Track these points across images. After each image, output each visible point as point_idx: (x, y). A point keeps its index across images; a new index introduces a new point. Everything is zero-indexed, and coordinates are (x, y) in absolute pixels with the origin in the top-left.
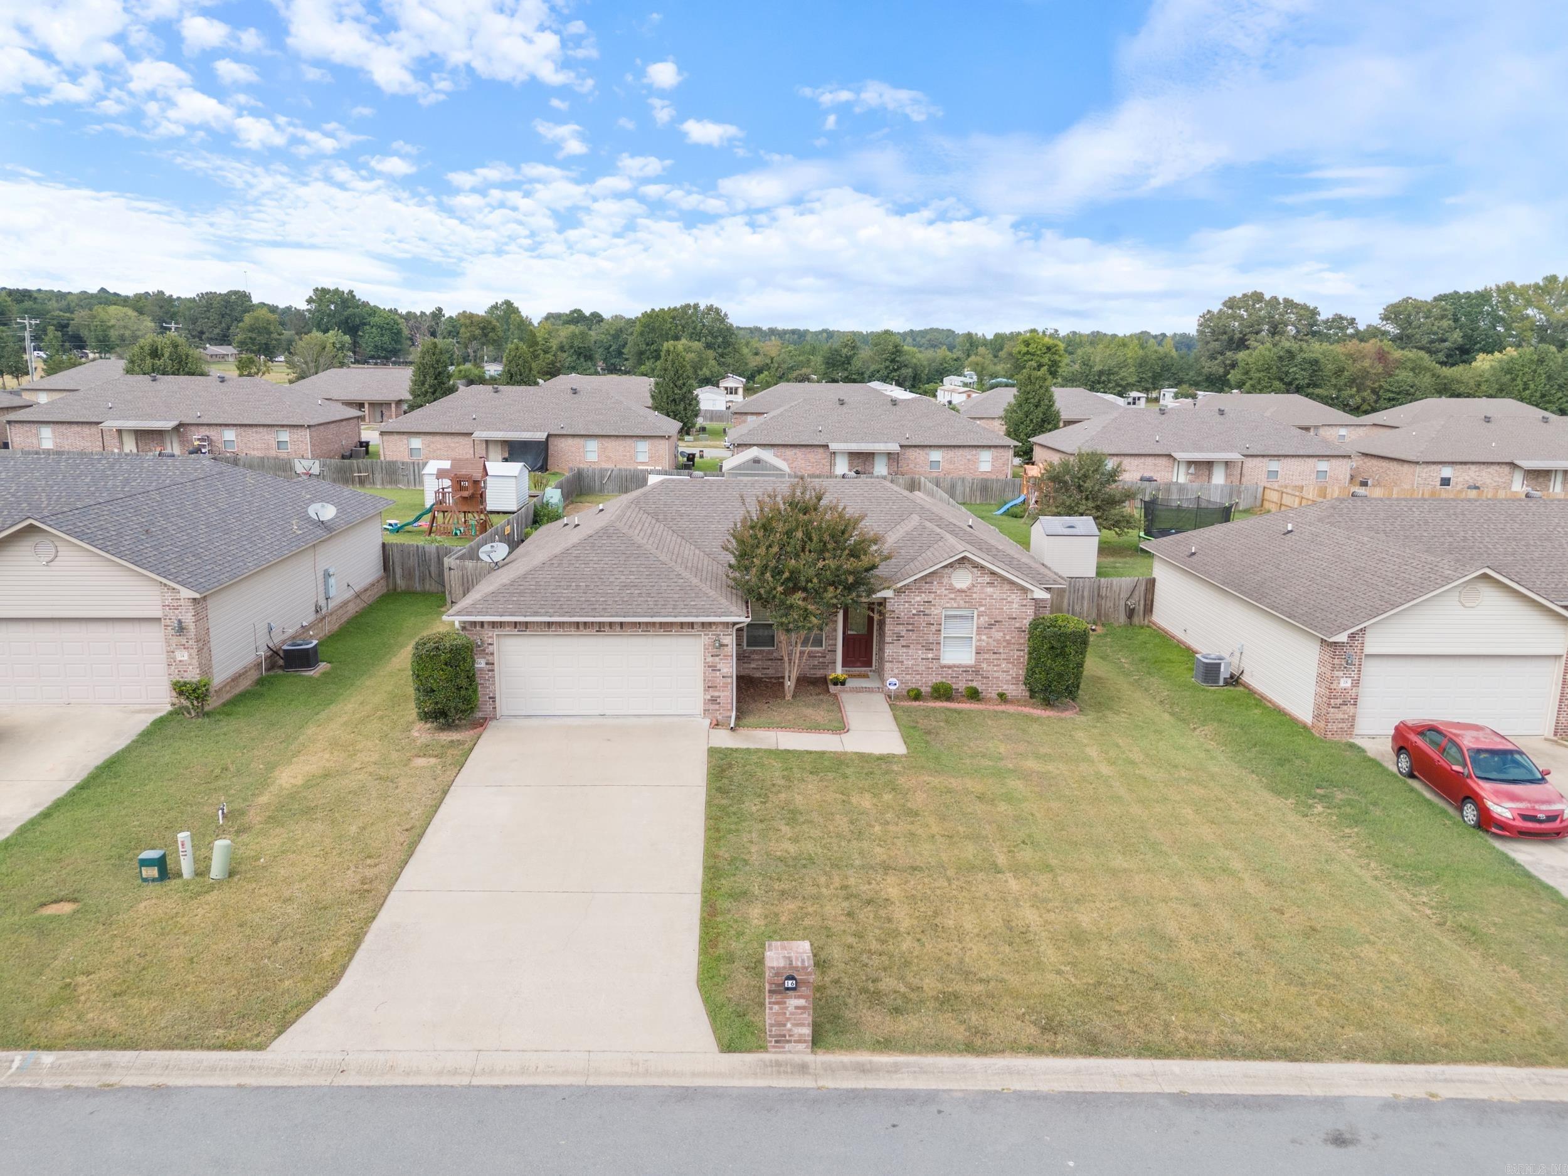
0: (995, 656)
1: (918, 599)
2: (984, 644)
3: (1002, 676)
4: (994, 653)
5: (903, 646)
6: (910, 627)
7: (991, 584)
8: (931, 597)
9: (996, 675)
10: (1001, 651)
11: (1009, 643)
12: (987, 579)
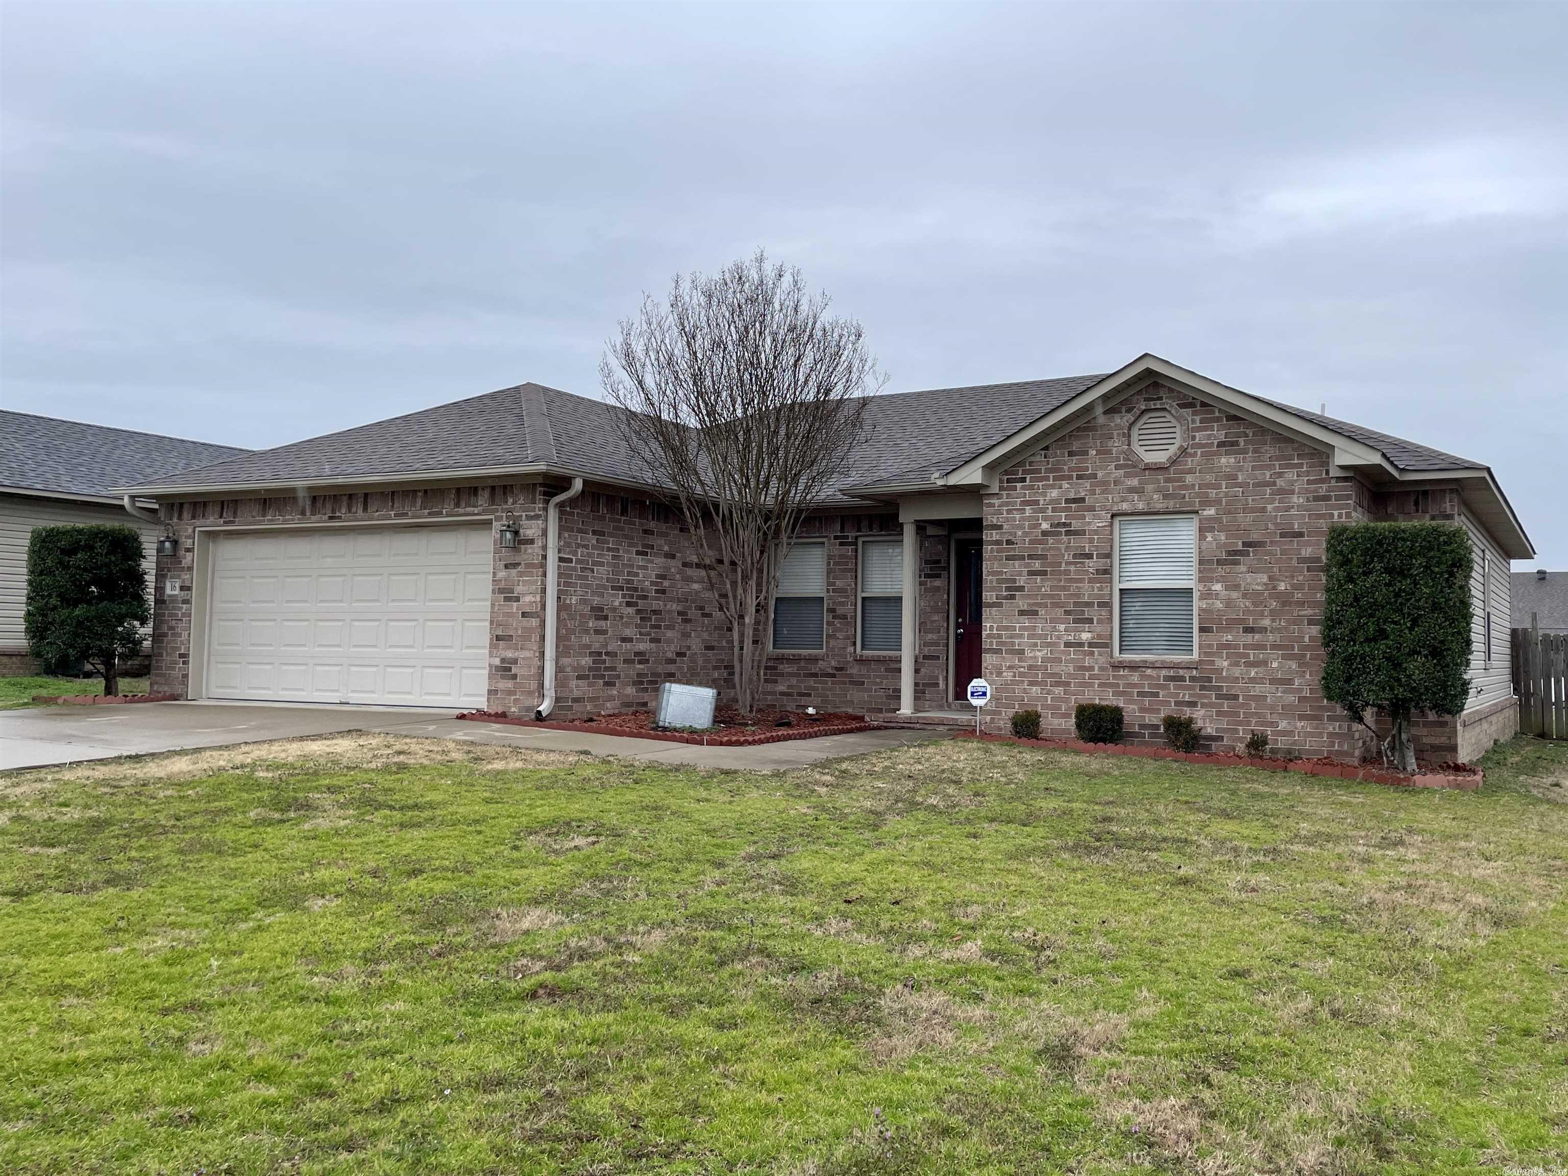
0: (1249, 638)
1: (1054, 493)
2: (1219, 605)
3: (1272, 694)
4: (1248, 630)
5: (1022, 613)
6: (1037, 565)
7: (1227, 445)
8: (1083, 488)
9: (1257, 690)
10: (1266, 622)
11: (1285, 600)
12: (1218, 434)
